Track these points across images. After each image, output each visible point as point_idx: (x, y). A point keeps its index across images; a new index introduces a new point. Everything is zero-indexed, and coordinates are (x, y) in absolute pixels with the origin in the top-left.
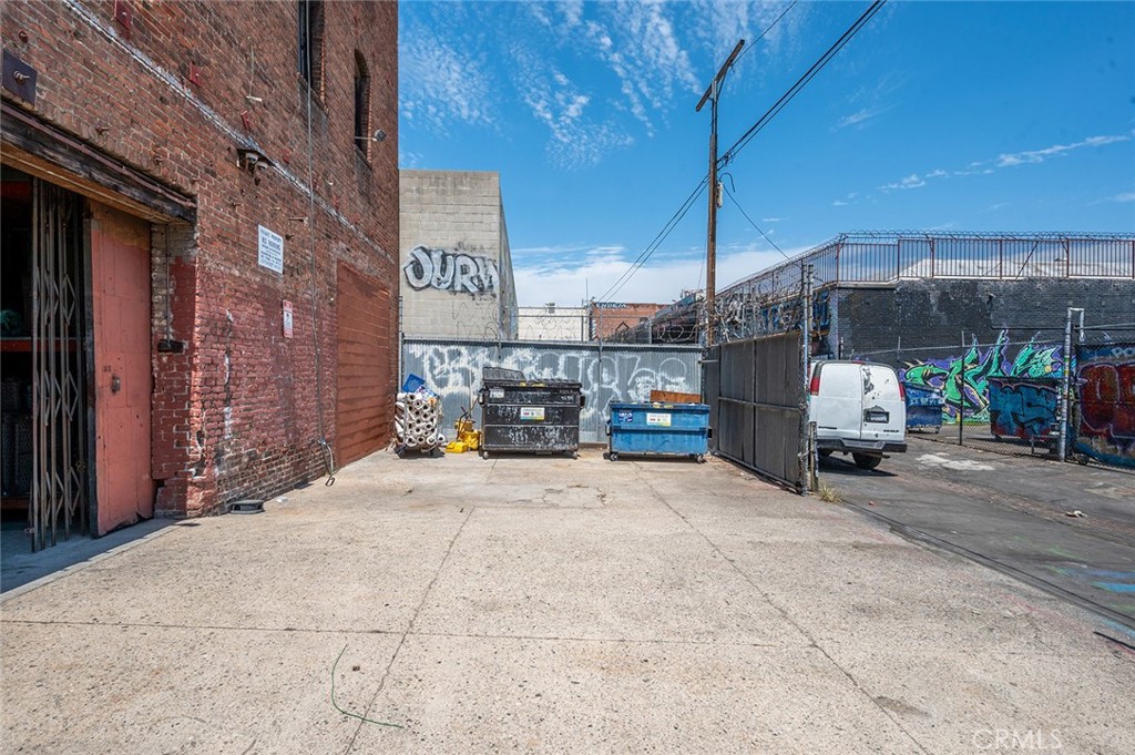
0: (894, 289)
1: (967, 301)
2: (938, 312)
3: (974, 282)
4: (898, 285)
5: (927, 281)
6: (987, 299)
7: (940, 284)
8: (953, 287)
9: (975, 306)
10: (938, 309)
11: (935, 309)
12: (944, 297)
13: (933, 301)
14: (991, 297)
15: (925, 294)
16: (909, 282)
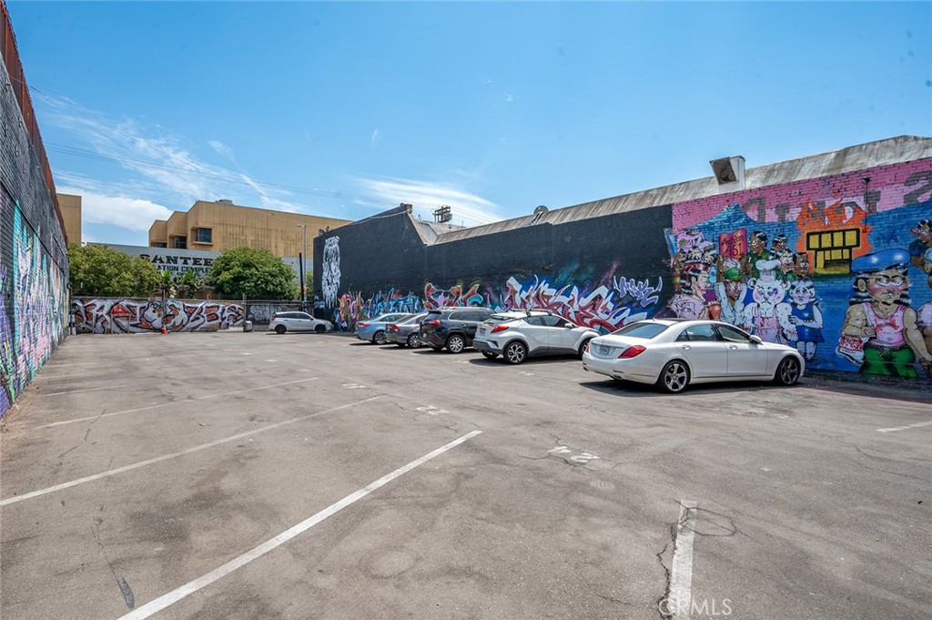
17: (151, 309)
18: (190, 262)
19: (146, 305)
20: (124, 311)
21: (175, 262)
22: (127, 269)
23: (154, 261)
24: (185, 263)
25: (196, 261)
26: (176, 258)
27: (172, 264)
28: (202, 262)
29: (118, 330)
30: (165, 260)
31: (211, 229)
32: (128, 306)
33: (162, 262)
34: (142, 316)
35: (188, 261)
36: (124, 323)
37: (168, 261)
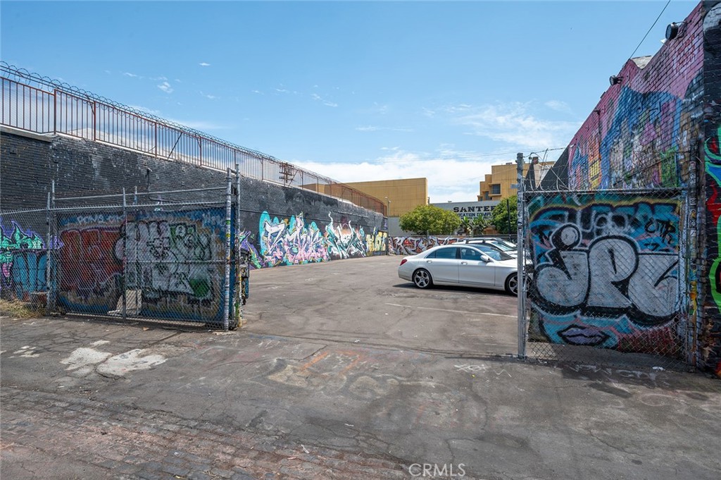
0: (49, 143)
1: (128, 171)
2: (101, 178)
3: (135, 155)
4: (54, 139)
5: (88, 143)
6: (145, 173)
7: (103, 149)
8: (115, 155)
9: (135, 177)
10: (101, 174)
11: (97, 173)
12: (106, 163)
13: (95, 165)
14: (148, 171)
15: (86, 156)
16: (68, 139)
17: (422, 241)
18: (482, 209)
19: (419, 239)
20: (409, 243)
21: (473, 211)
22: (440, 218)
23: (461, 211)
24: (479, 210)
25: (486, 208)
26: (474, 207)
27: (472, 212)
28: (490, 209)
29: (406, 253)
30: (467, 210)
31: (500, 185)
32: (411, 240)
33: (466, 211)
34: (417, 246)
35: (481, 209)
36: (409, 249)
37: (469, 211)
